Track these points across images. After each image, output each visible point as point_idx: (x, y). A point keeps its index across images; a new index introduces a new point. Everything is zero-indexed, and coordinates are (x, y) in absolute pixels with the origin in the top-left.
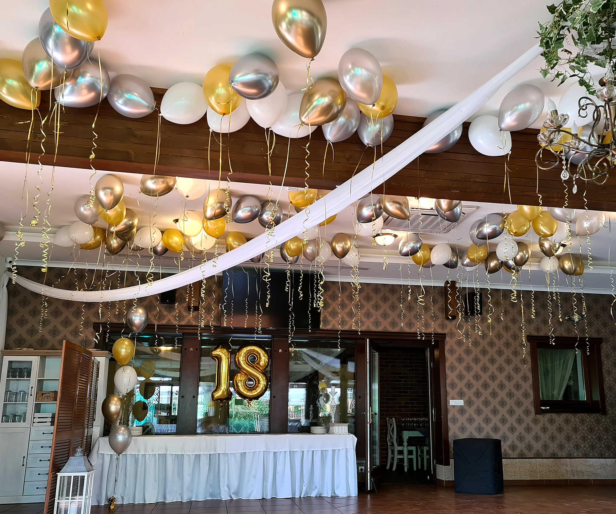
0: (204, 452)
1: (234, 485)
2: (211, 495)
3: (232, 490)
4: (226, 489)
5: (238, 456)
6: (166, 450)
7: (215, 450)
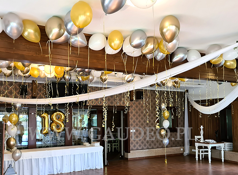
0: (47, 157)
1: (59, 168)
2: (50, 173)
3: (58, 170)
4: (56, 170)
5: (60, 158)
6: (32, 157)
7: (51, 156)
